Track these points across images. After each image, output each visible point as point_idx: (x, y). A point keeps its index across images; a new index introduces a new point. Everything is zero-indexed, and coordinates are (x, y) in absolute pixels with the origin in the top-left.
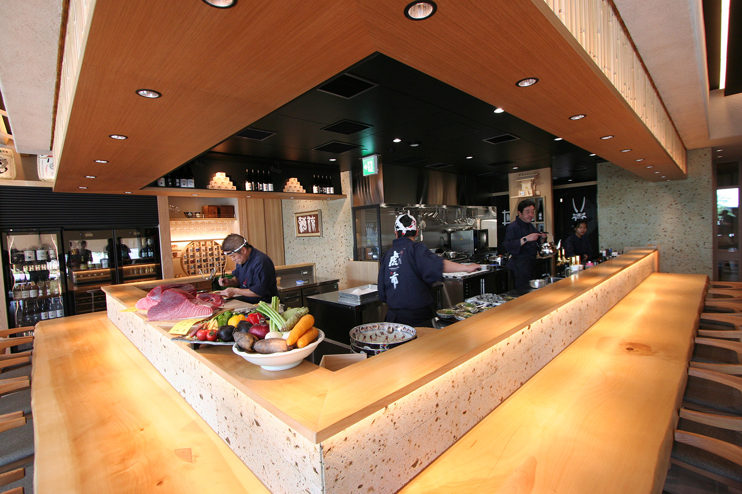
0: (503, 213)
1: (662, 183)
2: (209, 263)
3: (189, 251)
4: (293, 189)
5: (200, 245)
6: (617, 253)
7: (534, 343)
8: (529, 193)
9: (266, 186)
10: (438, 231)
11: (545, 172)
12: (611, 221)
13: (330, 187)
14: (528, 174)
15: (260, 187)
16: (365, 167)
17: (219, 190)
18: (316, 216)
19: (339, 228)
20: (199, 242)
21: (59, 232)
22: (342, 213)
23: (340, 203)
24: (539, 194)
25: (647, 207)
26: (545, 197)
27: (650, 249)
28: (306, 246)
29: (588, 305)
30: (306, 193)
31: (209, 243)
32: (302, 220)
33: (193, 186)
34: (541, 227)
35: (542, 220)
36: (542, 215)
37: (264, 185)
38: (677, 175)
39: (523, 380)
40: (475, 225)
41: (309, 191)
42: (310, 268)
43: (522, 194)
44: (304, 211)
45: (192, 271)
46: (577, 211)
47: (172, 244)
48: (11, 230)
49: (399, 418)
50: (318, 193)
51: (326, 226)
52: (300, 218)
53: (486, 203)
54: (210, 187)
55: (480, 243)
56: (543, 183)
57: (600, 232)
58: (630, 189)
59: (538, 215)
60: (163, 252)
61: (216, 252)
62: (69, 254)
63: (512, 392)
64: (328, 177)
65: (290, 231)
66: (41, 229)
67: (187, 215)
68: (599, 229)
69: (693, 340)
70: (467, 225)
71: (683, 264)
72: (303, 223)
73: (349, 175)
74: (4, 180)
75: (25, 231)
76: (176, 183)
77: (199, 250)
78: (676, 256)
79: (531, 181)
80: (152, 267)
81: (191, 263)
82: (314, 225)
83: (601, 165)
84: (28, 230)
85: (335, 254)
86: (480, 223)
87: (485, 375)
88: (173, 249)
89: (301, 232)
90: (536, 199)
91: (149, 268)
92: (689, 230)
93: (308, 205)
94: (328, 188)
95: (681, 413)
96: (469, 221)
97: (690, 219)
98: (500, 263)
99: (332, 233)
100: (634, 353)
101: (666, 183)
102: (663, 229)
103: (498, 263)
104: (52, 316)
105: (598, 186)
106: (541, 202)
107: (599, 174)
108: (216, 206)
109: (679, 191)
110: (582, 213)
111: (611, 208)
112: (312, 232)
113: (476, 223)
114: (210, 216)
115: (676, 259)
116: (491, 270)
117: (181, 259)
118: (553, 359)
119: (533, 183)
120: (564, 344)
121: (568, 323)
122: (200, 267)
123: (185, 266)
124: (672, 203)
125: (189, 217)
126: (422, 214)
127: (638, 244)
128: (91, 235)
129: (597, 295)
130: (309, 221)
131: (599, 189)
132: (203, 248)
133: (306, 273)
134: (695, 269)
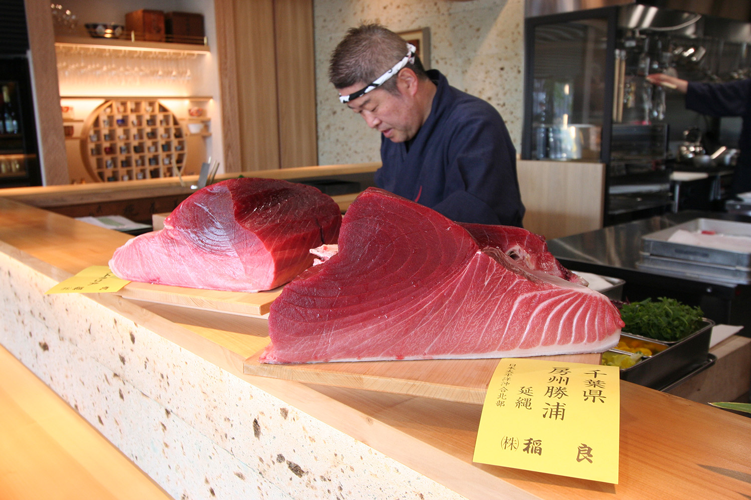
2: (148, 155)
3: (102, 124)
5: (125, 111)
18: (418, 42)
19: (481, 76)
20: (123, 102)
22: (492, 33)
23: (491, 9)
31: (144, 106)
45: (108, 173)
47: (63, 102)
60: (42, 122)
61: (161, 131)
67: (93, 33)
77: (123, 122)
80: (19, 161)
81: (106, 153)
91: (9, 162)
93: (391, 17)
108: (160, 13)
114: (147, 36)
117: (83, 143)
122: (127, 163)
123: (93, 161)
125: (97, 37)
132: (133, 118)
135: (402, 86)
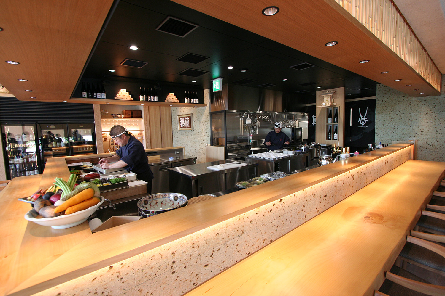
0: (312, 117)
1: (423, 98)
4: (171, 100)
6: (382, 146)
7: (286, 211)
8: (329, 105)
9: (153, 98)
10: (269, 128)
11: (340, 91)
12: (384, 124)
13: (196, 99)
14: (329, 92)
15: (149, 99)
16: (214, 86)
17: (122, 100)
18: (190, 117)
19: (202, 125)
21: (35, 125)
22: (204, 115)
23: (203, 109)
24: (336, 105)
25: (410, 114)
26: (339, 106)
27: (408, 143)
28: (184, 136)
29: (343, 183)
30: (180, 102)
32: (182, 120)
33: (105, 97)
34: (336, 127)
35: (337, 122)
36: (337, 119)
37: (152, 97)
38: (433, 92)
39: (273, 239)
40: (294, 124)
41: (182, 101)
42: (181, 150)
43: (324, 105)
44: (183, 114)
46: (361, 117)
47: (103, 133)
48: (7, 123)
49: (127, 274)
50: (188, 103)
51: (195, 124)
52: (181, 119)
53: (303, 110)
54: (116, 98)
55: (296, 136)
56: (338, 98)
57: (376, 131)
58: (399, 102)
59: (334, 119)
60: (97, 138)
62: (42, 137)
63: (260, 247)
64: (195, 93)
65: (176, 127)
66: (24, 123)
68: (376, 129)
69: (420, 212)
70: (289, 125)
71: (434, 154)
72: (182, 121)
73: (208, 91)
74: (2, 94)
75: (14, 124)
76: (94, 95)
78: (429, 149)
79: (331, 96)
80: (91, 146)
81: (115, 145)
82: (188, 123)
83: (380, 86)
84: (16, 123)
85: (200, 141)
86: (298, 123)
87: (230, 237)
88: (103, 136)
89: (182, 127)
90: (333, 108)
91: (89, 147)
92: (440, 131)
93: (185, 110)
94: (194, 100)
95: (386, 275)
96: (291, 122)
97: (441, 123)
98: (304, 150)
99: (198, 128)
100: (369, 221)
101: (425, 98)
102: (421, 130)
103: (303, 150)
104: (32, 173)
105: (377, 100)
106: (337, 110)
107: (377, 91)
108: (130, 110)
109: (434, 104)
110: (365, 118)
111: (385, 115)
112: (188, 127)
113: (295, 123)
114: (126, 116)
115: (429, 151)
116: (296, 154)
118: (306, 222)
119: (332, 97)
120: (318, 211)
121: (323, 197)
124: (429, 112)
125: (113, 117)
126: (258, 117)
127: (402, 140)
128: (54, 127)
129: (354, 176)
130: (186, 121)
131: (377, 102)
133: (178, 153)
134: (442, 158)
135: (123, 137)
